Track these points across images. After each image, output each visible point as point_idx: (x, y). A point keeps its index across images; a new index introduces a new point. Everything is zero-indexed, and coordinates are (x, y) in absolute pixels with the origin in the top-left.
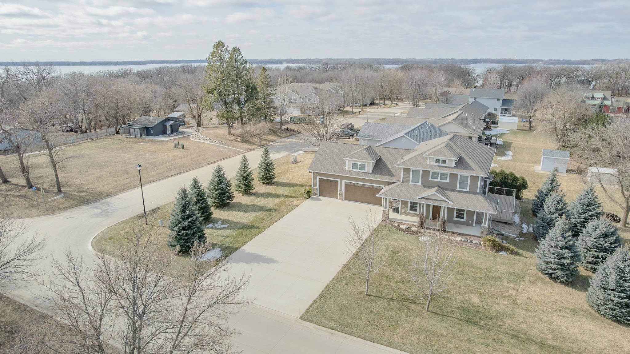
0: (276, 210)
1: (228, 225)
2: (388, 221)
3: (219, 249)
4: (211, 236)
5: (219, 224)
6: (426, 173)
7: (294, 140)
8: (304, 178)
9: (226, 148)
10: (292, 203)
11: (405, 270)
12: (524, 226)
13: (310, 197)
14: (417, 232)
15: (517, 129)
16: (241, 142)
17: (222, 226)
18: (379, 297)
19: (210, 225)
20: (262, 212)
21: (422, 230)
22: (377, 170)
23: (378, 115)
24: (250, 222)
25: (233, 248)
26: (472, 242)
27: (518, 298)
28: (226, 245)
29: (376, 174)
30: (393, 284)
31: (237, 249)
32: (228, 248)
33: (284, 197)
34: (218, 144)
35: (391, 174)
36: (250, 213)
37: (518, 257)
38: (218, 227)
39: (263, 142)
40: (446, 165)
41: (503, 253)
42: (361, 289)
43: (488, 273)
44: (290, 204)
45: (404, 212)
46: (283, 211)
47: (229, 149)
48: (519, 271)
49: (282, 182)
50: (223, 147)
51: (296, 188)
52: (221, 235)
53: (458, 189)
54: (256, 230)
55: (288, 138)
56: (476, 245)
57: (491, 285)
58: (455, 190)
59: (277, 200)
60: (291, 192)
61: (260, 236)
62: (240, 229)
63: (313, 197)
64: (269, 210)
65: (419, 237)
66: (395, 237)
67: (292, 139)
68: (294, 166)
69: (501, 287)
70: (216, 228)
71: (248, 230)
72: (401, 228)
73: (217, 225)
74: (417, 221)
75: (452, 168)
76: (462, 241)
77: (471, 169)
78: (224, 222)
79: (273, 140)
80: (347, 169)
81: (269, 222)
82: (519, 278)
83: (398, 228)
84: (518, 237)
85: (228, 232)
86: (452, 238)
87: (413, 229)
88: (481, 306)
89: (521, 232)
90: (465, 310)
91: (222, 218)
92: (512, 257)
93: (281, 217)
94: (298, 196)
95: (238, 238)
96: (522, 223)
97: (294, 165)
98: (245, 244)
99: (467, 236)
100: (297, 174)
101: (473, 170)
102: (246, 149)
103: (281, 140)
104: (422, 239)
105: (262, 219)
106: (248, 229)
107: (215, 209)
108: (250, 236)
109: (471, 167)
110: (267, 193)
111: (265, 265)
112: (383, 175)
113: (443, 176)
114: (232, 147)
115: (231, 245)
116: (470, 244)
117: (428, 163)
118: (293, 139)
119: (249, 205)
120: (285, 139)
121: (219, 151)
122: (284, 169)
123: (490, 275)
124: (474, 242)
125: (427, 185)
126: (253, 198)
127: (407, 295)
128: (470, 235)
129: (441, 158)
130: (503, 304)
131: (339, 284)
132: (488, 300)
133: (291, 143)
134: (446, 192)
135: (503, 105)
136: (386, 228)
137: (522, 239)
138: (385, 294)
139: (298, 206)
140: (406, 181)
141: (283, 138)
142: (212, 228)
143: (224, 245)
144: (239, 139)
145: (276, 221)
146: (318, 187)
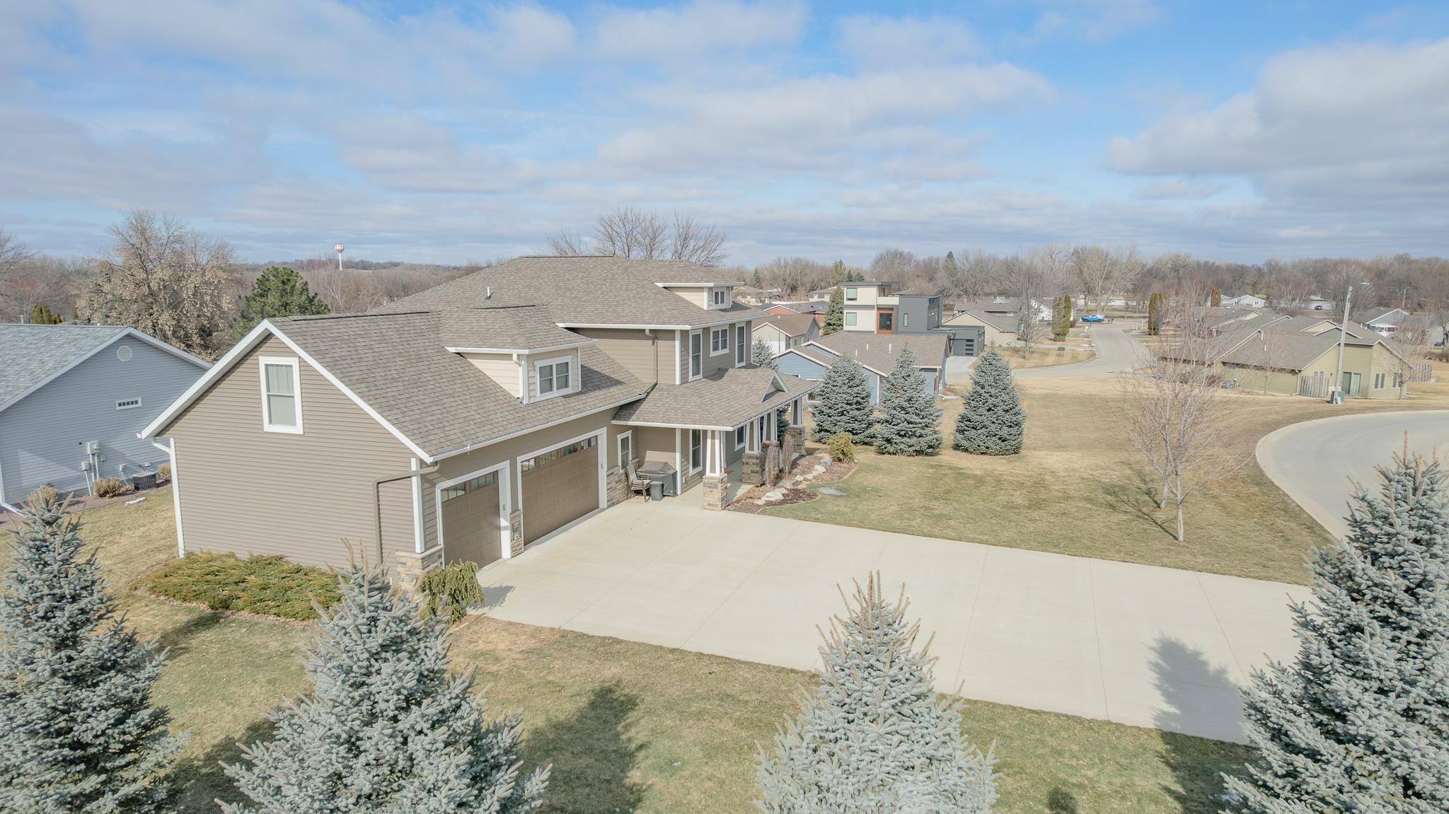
29: (591, 391)
35: (613, 381)
40: (725, 304)
53: (737, 364)
76: (825, 469)
80: (526, 401)
86: (816, 472)
104: (830, 492)
112: (603, 387)
117: (706, 308)
125: (709, 374)
146: (441, 540)
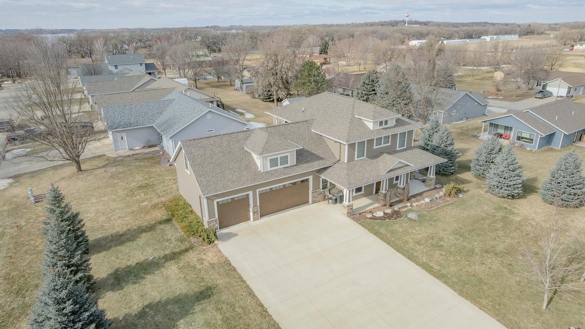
2: (356, 216)
6: (370, 143)
21: (396, 209)
26: (437, 198)
29: (301, 164)
35: (319, 158)
36: (181, 326)
37: (468, 194)
40: (388, 125)
41: (460, 196)
53: (398, 148)
58: (395, 152)
64: (202, 296)
65: (407, 217)
75: (393, 127)
76: (430, 200)
77: (408, 123)
80: (263, 171)
86: (423, 202)
87: (388, 211)
99: (424, 195)
112: (310, 162)
113: (386, 139)
117: (372, 129)
128: (423, 192)
129: (383, 119)
135: (146, 69)
140: (351, 158)
146: (217, 216)
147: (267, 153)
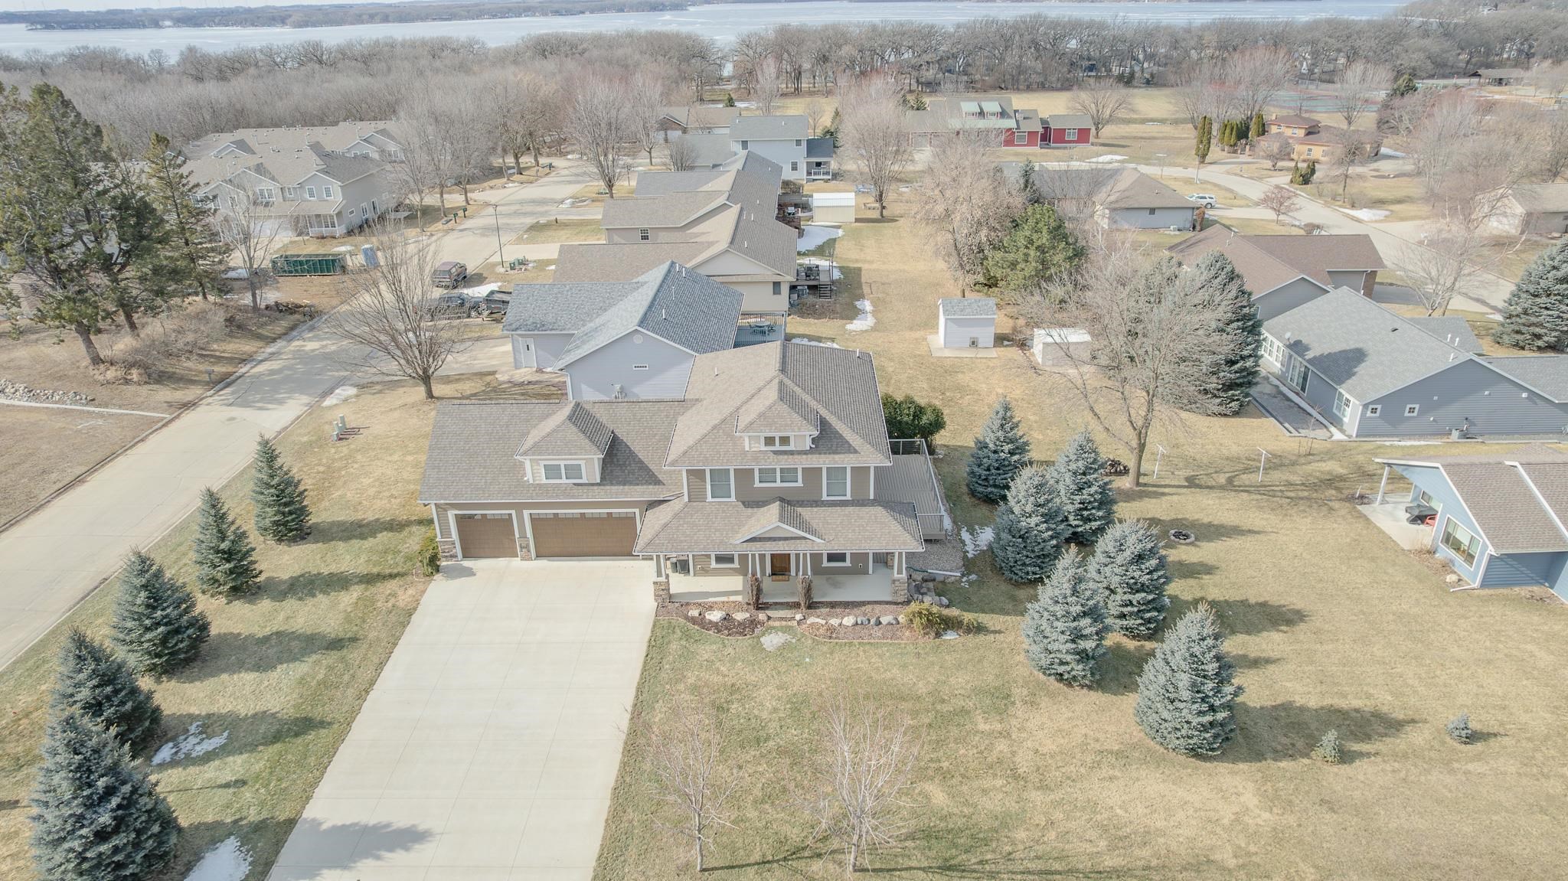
0: (354, 639)
1: (226, 734)
2: (671, 606)
3: (232, 843)
4: (185, 796)
5: (192, 740)
6: (744, 475)
7: (311, 346)
8: (392, 496)
9: (101, 415)
10: (392, 601)
11: (762, 756)
12: (965, 535)
13: (437, 569)
14: (753, 623)
15: (857, 220)
16: (146, 383)
17: (209, 745)
18: (733, 867)
19: (165, 753)
20: (314, 657)
21: (762, 616)
22: (612, 471)
23: (516, 213)
24: (294, 706)
25: (278, 823)
26: (880, 623)
27: (1018, 759)
28: (251, 819)
29: (612, 484)
30: (752, 814)
31: (291, 823)
32: (259, 827)
33: (361, 582)
34: (64, 403)
35: (654, 480)
36: (279, 670)
37: (981, 638)
38: (194, 755)
39: (220, 369)
40: (792, 447)
41: (950, 636)
42: (681, 855)
43: (939, 707)
44: (390, 605)
45: (703, 569)
46: (378, 639)
47: (111, 415)
48: (997, 676)
49: (333, 523)
50: (88, 412)
51: (383, 537)
52: (219, 782)
53: (825, 497)
54: (323, 732)
55: (288, 337)
56: (891, 627)
57: (956, 739)
58: (818, 503)
59: (348, 598)
60: (375, 558)
61: (345, 751)
62: (273, 743)
63: (447, 567)
64: (336, 644)
65: (759, 637)
66: (706, 657)
67: (300, 343)
68: (345, 451)
69: (977, 738)
70: (189, 760)
71: (299, 740)
72: (711, 622)
73: (189, 746)
74: (740, 588)
75: (805, 453)
76: (857, 624)
77: (850, 450)
78: (208, 725)
79: (244, 357)
80: (531, 482)
81: (350, 692)
82: (999, 700)
83: (701, 622)
84: (963, 575)
85: (235, 766)
86: (834, 622)
87: (740, 616)
88: (955, 811)
89: (965, 557)
90: (928, 835)
91: (197, 712)
92: (972, 640)
93: (381, 665)
94: (400, 569)
95: (279, 780)
96: (959, 530)
97: (344, 448)
98: (308, 798)
99: (863, 608)
100: (366, 481)
101: (856, 452)
102: (170, 404)
103: (270, 350)
104: (771, 641)
105: (323, 683)
106: (297, 735)
107: (158, 681)
108: (312, 760)
109: (850, 446)
110: (302, 575)
111: (399, 857)
112: (631, 483)
113: (788, 474)
114: (120, 407)
115: (265, 815)
116: (876, 628)
117: (747, 449)
118: (304, 340)
119: (266, 639)
120: (280, 344)
121: (80, 431)
122: (321, 469)
123: (945, 708)
124: (885, 620)
125: (753, 501)
126: (265, 604)
127: (794, 835)
128: (869, 603)
129: (777, 435)
130: (995, 788)
131: (622, 858)
132: (965, 788)
133: (302, 357)
134: (799, 510)
135: (810, 153)
136: (674, 632)
137: (973, 577)
138: (742, 852)
139: (415, 609)
140: (696, 496)
141: (274, 340)
142: (173, 763)
143: (241, 819)
144: (135, 375)
145: (372, 683)
146: (455, 536)
147: (539, 454)
